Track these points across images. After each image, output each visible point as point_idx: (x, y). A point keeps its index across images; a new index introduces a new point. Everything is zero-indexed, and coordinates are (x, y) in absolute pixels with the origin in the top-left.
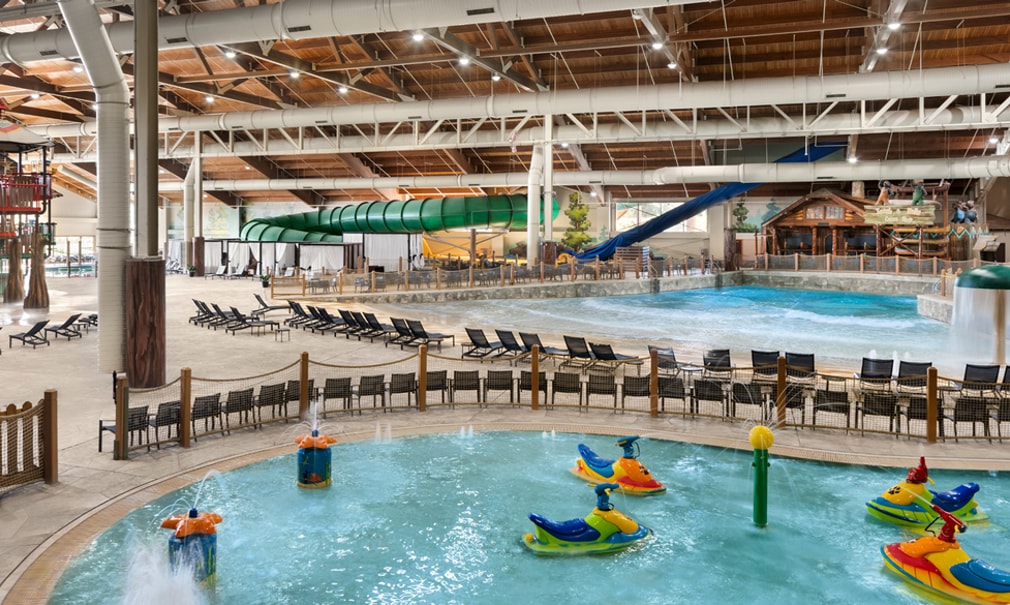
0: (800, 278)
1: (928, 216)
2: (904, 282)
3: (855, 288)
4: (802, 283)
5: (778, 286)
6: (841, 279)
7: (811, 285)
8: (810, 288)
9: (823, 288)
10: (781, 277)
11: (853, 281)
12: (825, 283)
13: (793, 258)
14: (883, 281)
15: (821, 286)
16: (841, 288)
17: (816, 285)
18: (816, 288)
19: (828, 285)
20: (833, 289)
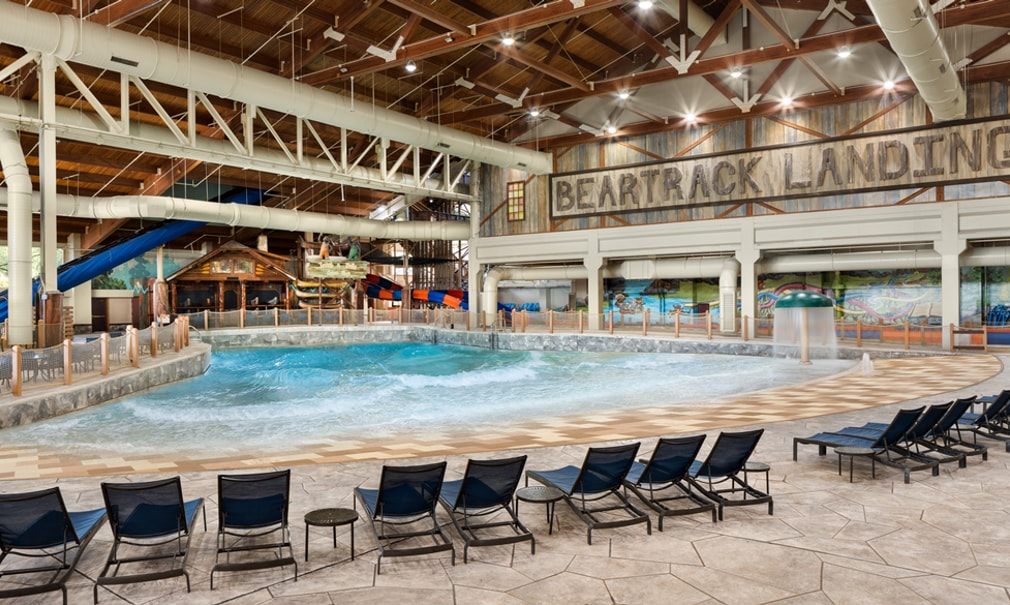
0: (247, 336)
1: (362, 270)
2: (347, 332)
3: (305, 342)
4: (249, 341)
5: (223, 347)
6: (291, 334)
7: (260, 342)
8: (259, 345)
9: (273, 345)
10: (225, 337)
11: (302, 335)
12: (275, 339)
13: (203, 315)
14: (330, 332)
15: (270, 343)
16: (291, 343)
17: (265, 342)
18: (265, 345)
19: (278, 341)
20: (283, 345)
